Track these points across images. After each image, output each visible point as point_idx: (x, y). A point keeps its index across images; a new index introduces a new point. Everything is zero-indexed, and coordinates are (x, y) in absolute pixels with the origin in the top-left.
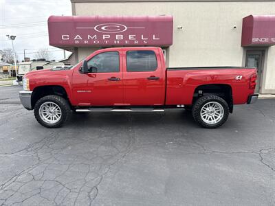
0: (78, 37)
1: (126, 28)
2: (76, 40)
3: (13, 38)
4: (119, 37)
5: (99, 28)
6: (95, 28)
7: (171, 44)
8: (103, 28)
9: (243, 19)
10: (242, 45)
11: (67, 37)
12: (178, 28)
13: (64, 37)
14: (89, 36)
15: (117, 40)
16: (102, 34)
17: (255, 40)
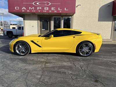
0: (24, 8)
1: (50, 4)
2: (23, 9)
5: (35, 4)
6: (33, 3)
7: (74, 13)
8: (38, 3)
9: (113, 1)
10: (112, 15)
11: (18, 8)
12: (78, 5)
13: (17, 8)
14: (30, 8)
15: (45, 10)
16: (37, 7)
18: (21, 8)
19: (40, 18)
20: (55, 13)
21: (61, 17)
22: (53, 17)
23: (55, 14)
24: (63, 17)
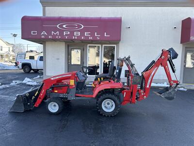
0: (44, 33)
1: (83, 27)
2: (43, 35)
4: (77, 34)
5: (61, 26)
6: (58, 26)
7: (120, 40)
8: (64, 26)
9: (182, 21)
10: (181, 43)
11: (35, 33)
12: (127, 28)
13: (33, 33)
14: (53, 32)
15: (75, 36)
16: (63, 31)
17: (192, 38)
18: (39, 33)
19: (68, 46)
20: (91, 40)
21: (100, 45)
22: (88, 45)
24: (103, 45)
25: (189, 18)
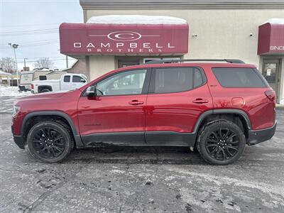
0: (90, 45)
1: (140, 36)
2: (89, 47)
3: (15, 46)
4: (134, 45)
5: (112, 36)
6: (108, 36)
7: (187, 52)
8: (117, 36)
9: (260, 27)
10: (258, 53)
11: (79, 45)
12: (193, 36)
13: (76, 45)
14: (102, 44)
15: (131, 49)
16: (115, 43)
17: (273, 48)
18: (84, 44)
19: (119, 61)
20: (151, 53)
21: (160, 59)
22: (145, 59)
23: (148, 55)
24: (164, 59)
25: (268, 24)
